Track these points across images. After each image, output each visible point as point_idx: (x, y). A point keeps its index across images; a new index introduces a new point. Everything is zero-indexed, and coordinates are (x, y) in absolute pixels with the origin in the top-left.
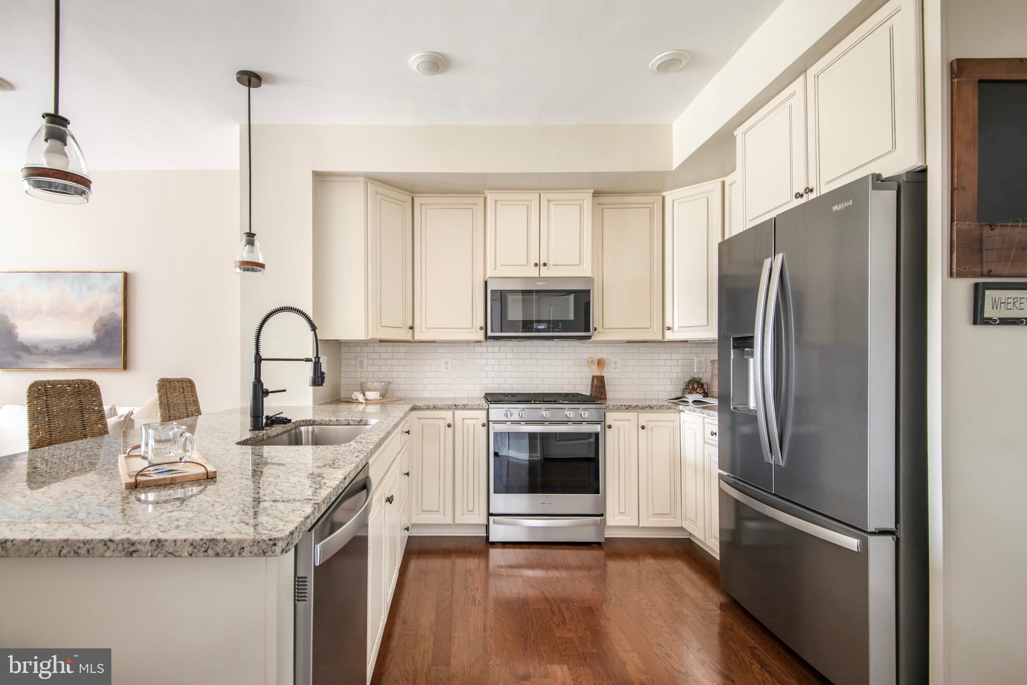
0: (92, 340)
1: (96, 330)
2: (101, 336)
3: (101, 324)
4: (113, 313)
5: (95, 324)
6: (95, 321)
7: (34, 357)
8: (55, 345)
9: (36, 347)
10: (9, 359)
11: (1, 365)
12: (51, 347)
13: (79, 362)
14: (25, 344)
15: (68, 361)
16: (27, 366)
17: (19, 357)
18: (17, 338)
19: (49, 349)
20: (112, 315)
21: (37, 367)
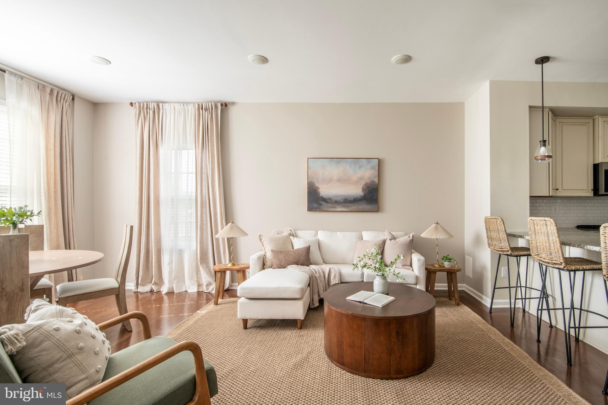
0: (361, 196)
1: (364, 190)
2: (366, 193)
3: (367, 187)
5: (363, 187)
6: (363, 185)
7: (329, 205)
8: (341, 198)
9: (330, 199)
10: (315, 205)
11: (310, 209)
12: (338, 199)
13: (354, 208)
14: (324, 197)
15: (348, 207)
16: (325, 209)
17: (321, 205)
18: (319, 194)
19: (337, 200)
20: (373, 182)
21: (331, 210)
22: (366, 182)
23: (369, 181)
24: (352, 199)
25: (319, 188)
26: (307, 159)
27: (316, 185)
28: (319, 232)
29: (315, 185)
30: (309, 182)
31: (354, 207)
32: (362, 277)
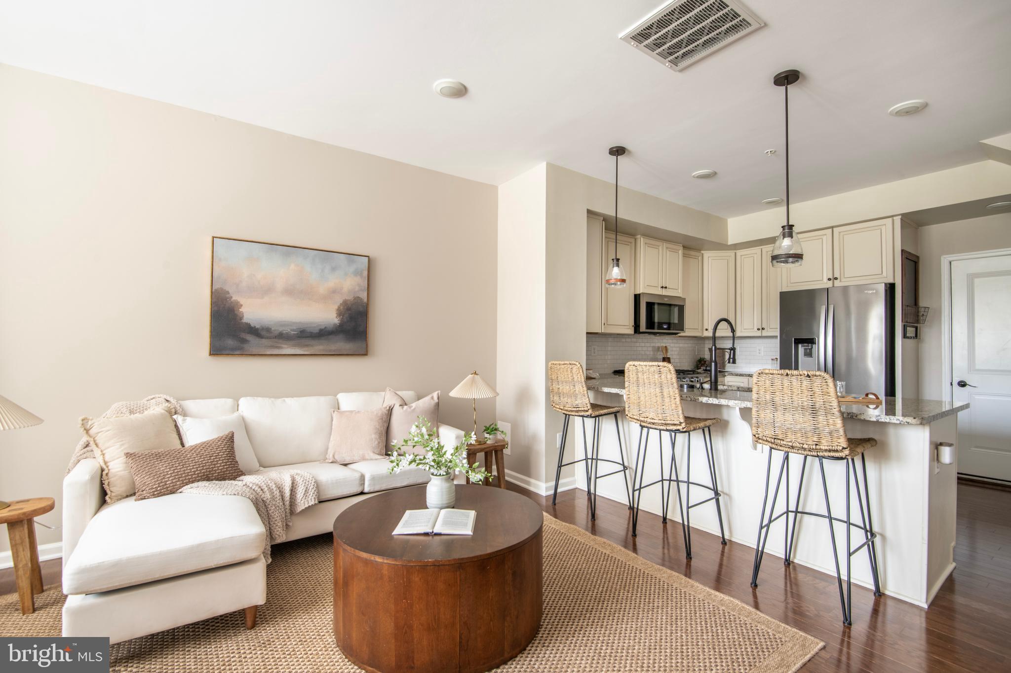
0: (335, 324)
1: (340, 313)
2: (345, 320)
3: (345, 307)
4: (358, 297)
5: (339, 308)
6: (338, 304)
7: (264, 341)
8: (292, 328)
9: (268, 330)
10: (230, 342)
11: (216, 350)
12: (286, 330)
13: (321, 347)
14: (252, 325)
15: (307, 346)
16: (255, 351)
17: (244, 341)
18: (241, 318)
19: (284, 332)
20: (357, 299)
21: (268, 353)
22: (344, 299)
23: (350, 298)
24: (316, 331)
25: (242, 305)
26: (210, 240)
27: (234, 298)
28: (243, 402)
29: (232, 297)
30: (216, 290)
31: (319, 347)
32: (361, 483)
